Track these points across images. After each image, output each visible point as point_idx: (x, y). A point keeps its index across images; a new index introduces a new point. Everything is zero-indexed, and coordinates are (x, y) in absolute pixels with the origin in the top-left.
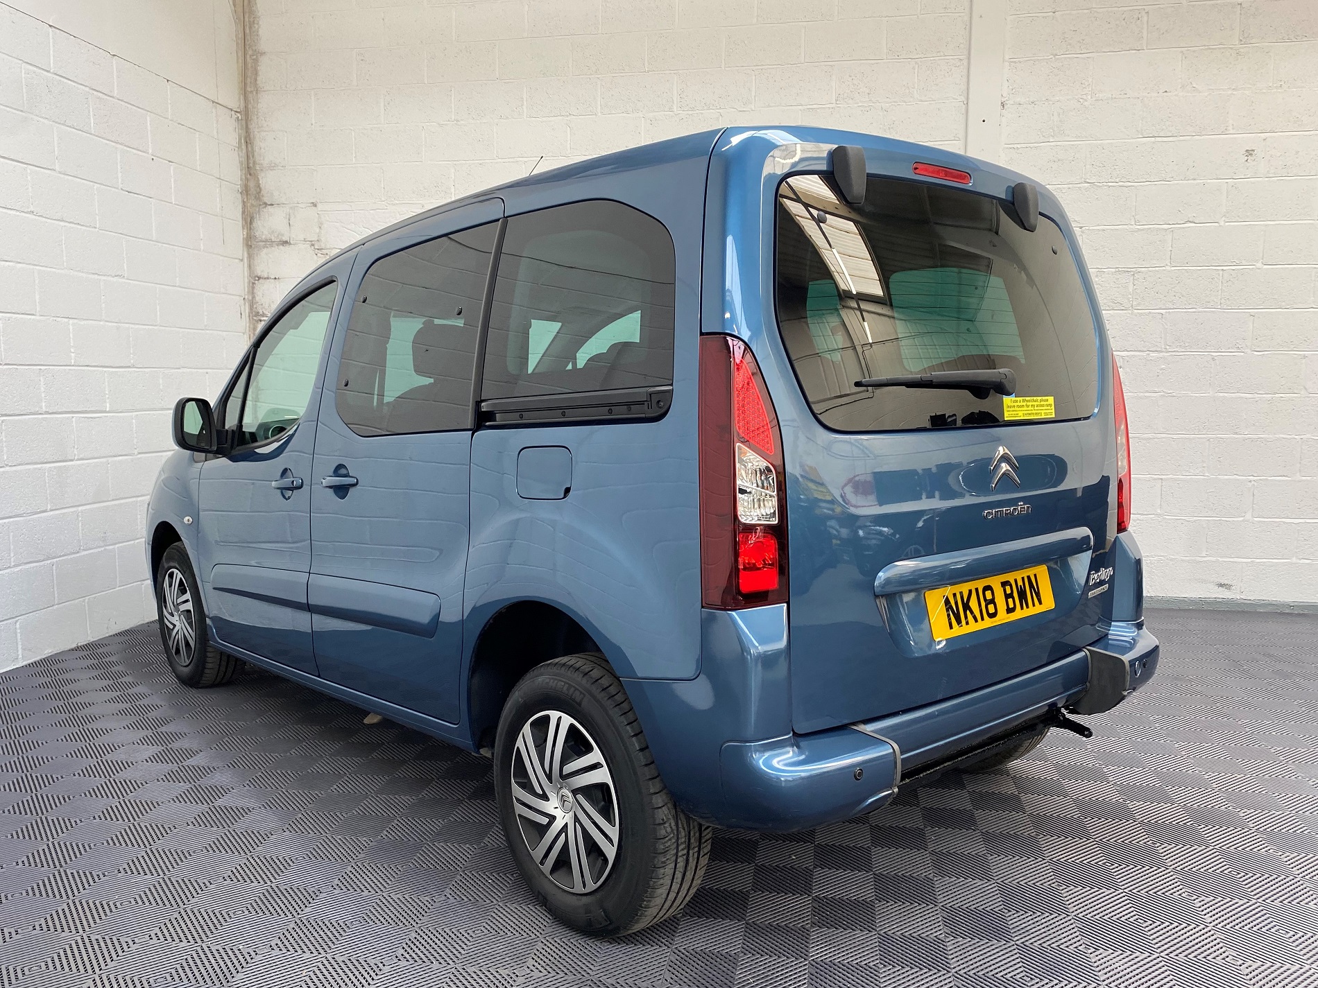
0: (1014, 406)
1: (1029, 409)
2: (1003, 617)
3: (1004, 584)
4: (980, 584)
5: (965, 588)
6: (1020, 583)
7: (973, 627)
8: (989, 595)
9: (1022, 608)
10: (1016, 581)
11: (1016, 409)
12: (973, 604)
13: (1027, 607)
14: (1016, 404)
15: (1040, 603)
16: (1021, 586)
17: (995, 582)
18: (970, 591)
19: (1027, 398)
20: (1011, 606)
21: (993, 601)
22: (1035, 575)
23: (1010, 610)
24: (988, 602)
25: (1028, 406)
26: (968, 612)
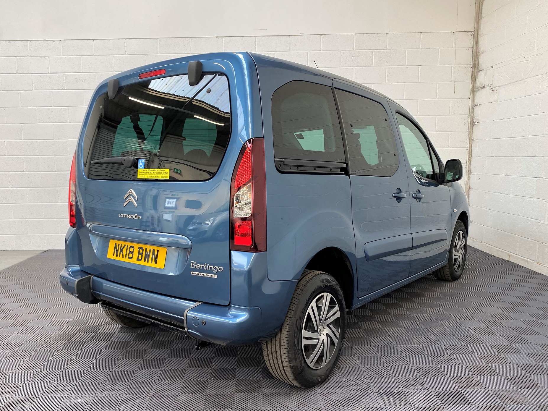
0: (143, 173)
1: (151, 174)
2: (134, 261)
3: (140, 248)
4: (130, 244)
5: (123, 243)
6: (148, 250)
7: (121, 259)
8: (132, 250)
9: (145, 261)
10: (146, 249)
11: (144, 174)
12: (124, 251)
13: (148, 262)
14: (144, 172)
15: (156, 262)
16: (148, 252)
17: (136, 246)
18: (125, 245)
19: (151, 169)
20: (140, 258)
21: (132, 253)
22: (158, 251)
23: (138, 259)
24: (130, 252)
25: (151, 173)
26: (121, 253)
